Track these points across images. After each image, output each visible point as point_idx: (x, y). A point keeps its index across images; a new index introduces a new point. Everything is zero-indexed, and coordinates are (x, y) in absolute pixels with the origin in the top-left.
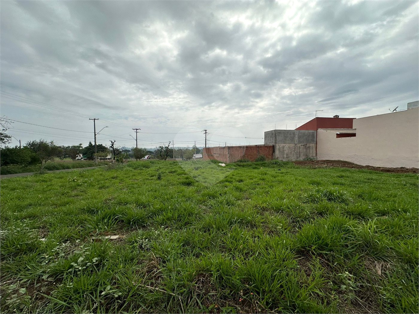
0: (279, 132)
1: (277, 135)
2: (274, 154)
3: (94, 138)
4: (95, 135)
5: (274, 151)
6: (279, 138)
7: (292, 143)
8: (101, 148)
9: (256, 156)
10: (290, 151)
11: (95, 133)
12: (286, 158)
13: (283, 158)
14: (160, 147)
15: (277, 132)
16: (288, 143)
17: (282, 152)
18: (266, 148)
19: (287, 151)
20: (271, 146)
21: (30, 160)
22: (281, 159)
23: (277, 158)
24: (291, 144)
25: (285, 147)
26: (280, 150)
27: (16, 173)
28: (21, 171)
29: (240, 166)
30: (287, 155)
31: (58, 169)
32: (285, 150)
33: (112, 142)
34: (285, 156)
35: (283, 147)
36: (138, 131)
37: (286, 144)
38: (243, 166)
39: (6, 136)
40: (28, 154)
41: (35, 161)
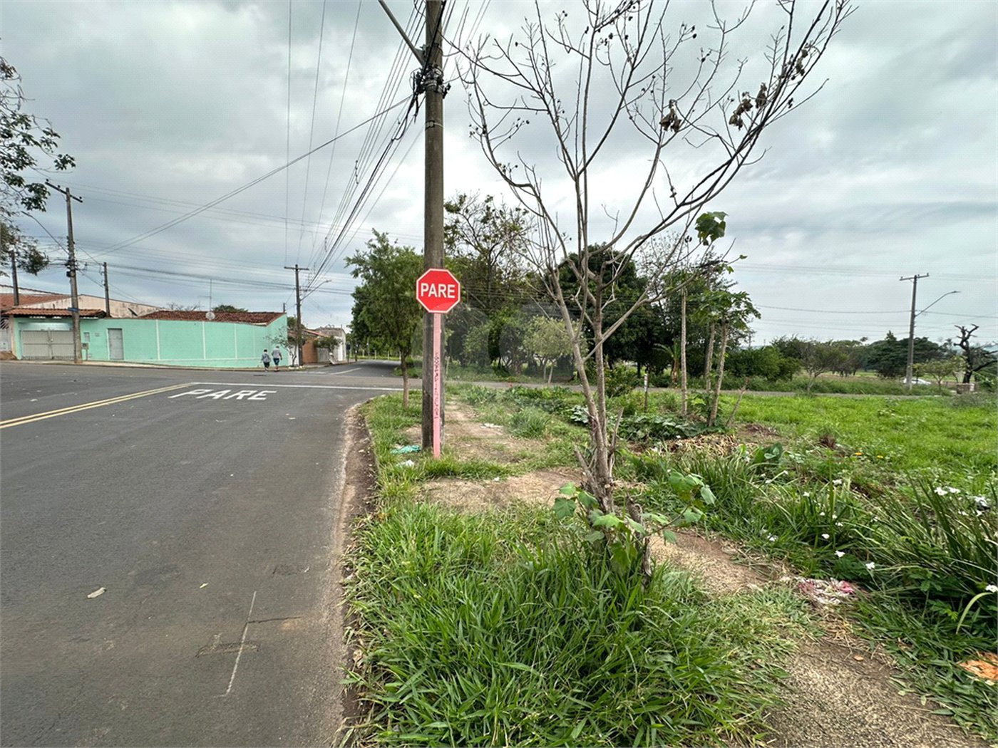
3: (909, 323)
4: (913, 316)
8: (925, 351)
11: (913, 311)
21: (778, 369)
27: (762, 390)
28: (767, 387)
33: (963, 332)
39: (750, 331)
40: (776, 360)
41: (784, 372)
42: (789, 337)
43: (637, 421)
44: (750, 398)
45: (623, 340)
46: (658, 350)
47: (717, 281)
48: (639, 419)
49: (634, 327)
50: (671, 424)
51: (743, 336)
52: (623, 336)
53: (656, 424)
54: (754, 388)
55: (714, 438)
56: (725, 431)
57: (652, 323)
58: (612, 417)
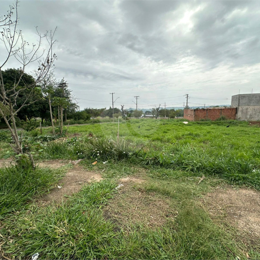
0: (243, 96)
1: (240, 98)
2: (236, 115)
4: (113, 103)
5: (236, 113)
6: (243, 101)
7: (257, 106)
8: (116, 111)
9: (218, 116)
10: (254, 113)
11: (113, 101)
12: (250, 118)
13: (246, 118)
14: (153, 109)
15: (240, 96)
16: (253, 106)
17: (245, 113)
18: (229, 110)
19: (251, 112)
20: (234, 108)
21: (86, 117)
22: (243, 119)
23: (239, 118)
24: (255, 107)
25: (249, 109)
26: (243, 111)
27: (82, 124)
28: (84, 123)
29: (198, 123)
30: (251, 115)
31: (97, 122)
32: (249, 112)
33: (122, 106)
34: (248, 117)
35: (247, 109)
36: (137, 98)
37: (250, 107)
38: (201, 124)
39: (78, 106)
40: (86, 115)
41: (88, 118)
42: (88, 108)
43: (38, 138)
44: (78, 126)
45: (33, 110)
46: (48, 113)
47: (66, 90)
48: (39, 137)
49: (38, 105)
50: (50, 137)
51: (76, 108)
52: (33, 108)
53: (45, 137)
54: (79, 123)
55: (63, 138)
56: (65, 136)
57: (44, 103)
58: (29, 138)
